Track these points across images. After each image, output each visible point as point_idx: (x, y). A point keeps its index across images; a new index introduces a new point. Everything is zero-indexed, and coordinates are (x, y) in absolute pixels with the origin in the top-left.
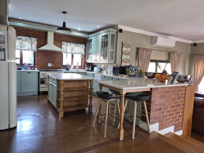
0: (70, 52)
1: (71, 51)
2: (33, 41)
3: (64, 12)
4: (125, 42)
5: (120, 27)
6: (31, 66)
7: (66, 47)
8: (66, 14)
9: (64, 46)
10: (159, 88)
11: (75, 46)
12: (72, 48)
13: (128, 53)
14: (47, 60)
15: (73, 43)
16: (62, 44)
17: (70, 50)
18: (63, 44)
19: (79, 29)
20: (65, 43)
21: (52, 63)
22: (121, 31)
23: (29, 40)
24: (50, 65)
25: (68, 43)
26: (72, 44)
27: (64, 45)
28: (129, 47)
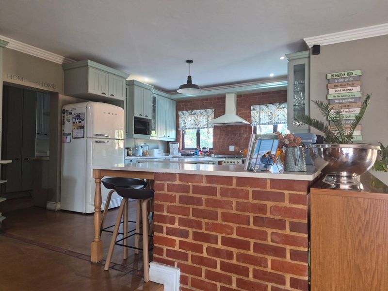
0: (268, 121)
1: (270, 121)
2: (209, 115)
3: (190, 62)
6: (205, 150)
7: (258, 114)
9: (256, 113)
11: (277, 108)
12: (270, 114)
13: (353, 100)
14: (228, 140)
15: (273, 103)
16: (251, 111)
17: (267, 117)
18: (254, 110)
20: (258, 107)
21: (236, 144)
22: (316, 49)
23: (205, 113)
24: (232, 148)
25: (263, 107)
26: (270, 106)
27: (254, 112)
28: (353, 85)
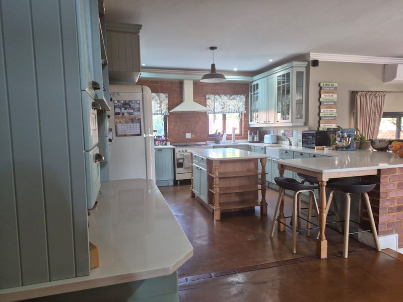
0: (220, 110)
2: (162, 99)
3: (212, 48)
4: (325, 84)
5: (313, 56)
6: (160, 139)
7: (213, 104)
8: (215, 51)
9: (211, 102)
10: (395, 168)
11: (229, 99)
12: (223, 104)
13: (333, 103)
14: (183, 128)
15: (225, 94)
16: (206, 99)
17: (220, 107)
18: (209, 99)
19: (235, 70)
20: (212, 97)
21: (192, 132)
22: (315, 63)
23: (157, 98)
24: (188, 136)
25: (217, 96)
26: (223, 96)
27: (209, 101)
28: (333, 93)
